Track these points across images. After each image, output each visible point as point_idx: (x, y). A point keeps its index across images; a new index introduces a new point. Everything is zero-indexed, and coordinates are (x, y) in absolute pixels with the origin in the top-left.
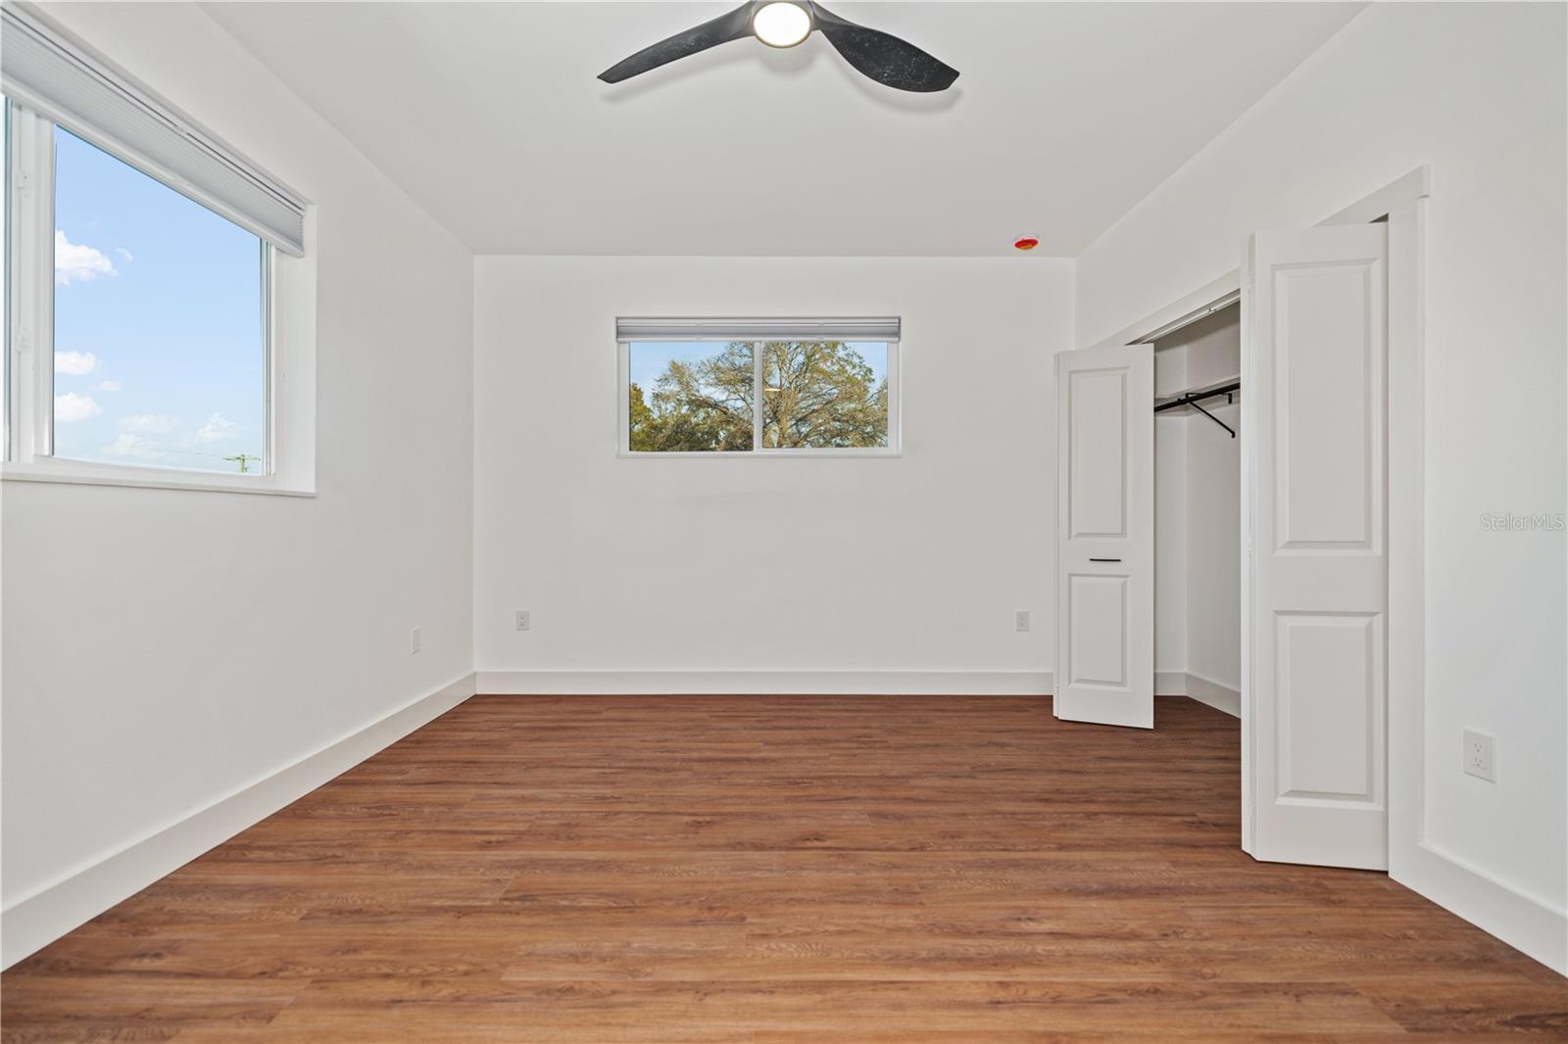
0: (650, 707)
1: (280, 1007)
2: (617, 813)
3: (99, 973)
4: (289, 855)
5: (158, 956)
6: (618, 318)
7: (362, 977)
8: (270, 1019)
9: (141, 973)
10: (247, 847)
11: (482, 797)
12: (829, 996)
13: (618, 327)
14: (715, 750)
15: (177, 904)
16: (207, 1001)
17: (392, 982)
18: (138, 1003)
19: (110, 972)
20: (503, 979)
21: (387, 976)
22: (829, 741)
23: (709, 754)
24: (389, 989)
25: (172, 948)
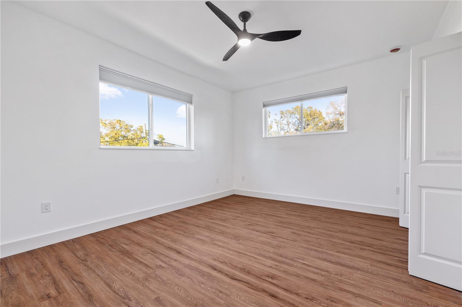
0: (268, 202)
1: (168, 230)
2: (236, 219)
3: (154, 221)
4: (184, 213)
5: (161, 221)
6: (264, 102)
7: (179, 230)
8: (166, 231)
9: (158, 222)
10: (180, 211)
11: (217, 212)
12: (239, 254)
13: (264, 105)
14: (271, 213)
15: (167, 216)
16: (162, 227)
17: (182, 232)
18: (155, 225)
19: (156, 221)
20: (195, 236)
21: (182, 231)
22: (304, 216)
23: (269, 213)
24: (180, 232)
25: (163, 221)
